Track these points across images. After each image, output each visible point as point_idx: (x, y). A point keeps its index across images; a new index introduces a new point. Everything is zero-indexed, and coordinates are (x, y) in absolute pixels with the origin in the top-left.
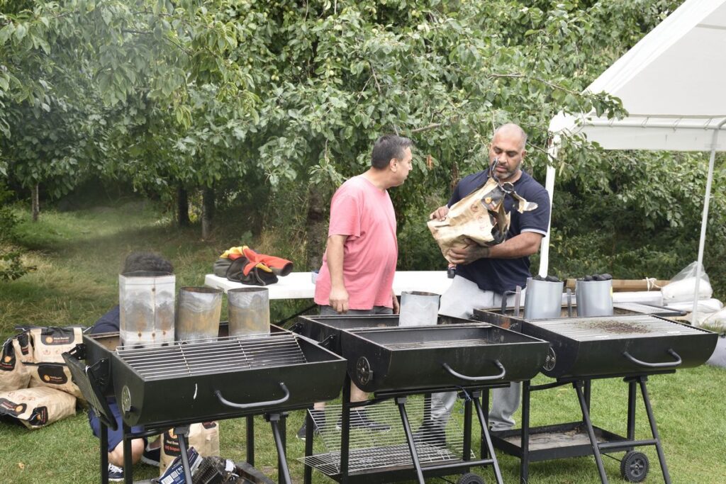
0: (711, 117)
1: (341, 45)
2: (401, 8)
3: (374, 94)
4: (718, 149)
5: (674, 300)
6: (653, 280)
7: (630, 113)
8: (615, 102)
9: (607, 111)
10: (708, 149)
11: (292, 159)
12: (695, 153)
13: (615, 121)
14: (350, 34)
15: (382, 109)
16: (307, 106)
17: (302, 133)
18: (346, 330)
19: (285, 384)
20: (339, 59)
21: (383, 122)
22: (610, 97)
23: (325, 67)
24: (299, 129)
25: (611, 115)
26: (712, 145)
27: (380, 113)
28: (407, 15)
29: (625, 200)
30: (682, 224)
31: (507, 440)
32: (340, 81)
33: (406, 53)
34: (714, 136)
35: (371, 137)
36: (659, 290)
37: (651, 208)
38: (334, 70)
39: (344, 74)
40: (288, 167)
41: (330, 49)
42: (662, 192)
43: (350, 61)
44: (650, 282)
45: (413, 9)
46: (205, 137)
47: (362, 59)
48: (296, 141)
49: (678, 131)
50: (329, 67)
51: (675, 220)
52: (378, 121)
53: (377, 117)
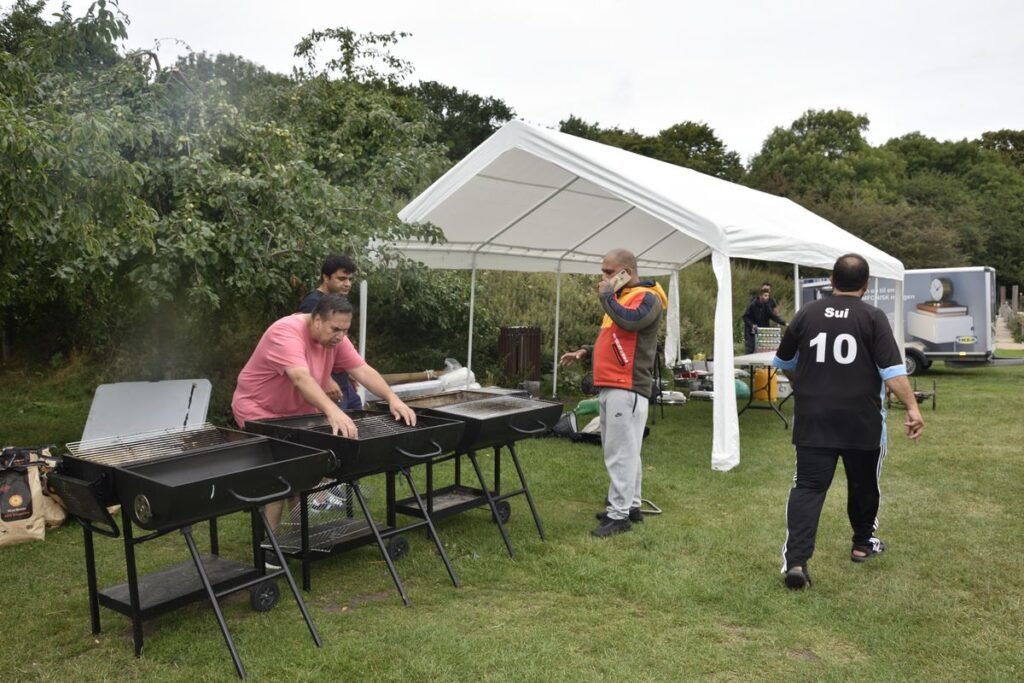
0: (472, 244)
1: (199, 181)
2: (240, 150)
3: (233, 224)
4: (477, 268)
5: (449, 386)
6: (431, 371)
7: (449, 240)
8: (437, 231)
9: (431, 239)
10: (470, 268)
11: (167, 283)
12: (452, 270)
13: (437, 246)
14: (205, 172)
15: (244, 237)
16: (173, 236)
17: (173, 260)
18: (303, 428)
19: (283, 477)
20: (197, 194)
21: (245, 249)
22: (434, 227)
23: (185, 201)
24: (171, 256)
25: (434, 242)
26: (473, 265)
27: (241, 241)
28: (243, 157)
29: (408, 308)
30: (449, 326)
31: (409, 506)
32: (200, 213)
33: (266, 189)
34: (474, 259)
35: (237, 262)
36: (435, 379)
37: (426, 315)
38: (194, 203)
39: (203, 207)
40: (164, 290)
41: (188, 185)
42: (433, 302)
43: (208, 195)
44: (430, 373)
45: (249, 151)
46: (81, 266)
47: (219, 194)
48: (169, 266)
49: (451, 254)
50: (188, 200)
51: (444, 323)
52: (240, 248)
53: (239, 245)
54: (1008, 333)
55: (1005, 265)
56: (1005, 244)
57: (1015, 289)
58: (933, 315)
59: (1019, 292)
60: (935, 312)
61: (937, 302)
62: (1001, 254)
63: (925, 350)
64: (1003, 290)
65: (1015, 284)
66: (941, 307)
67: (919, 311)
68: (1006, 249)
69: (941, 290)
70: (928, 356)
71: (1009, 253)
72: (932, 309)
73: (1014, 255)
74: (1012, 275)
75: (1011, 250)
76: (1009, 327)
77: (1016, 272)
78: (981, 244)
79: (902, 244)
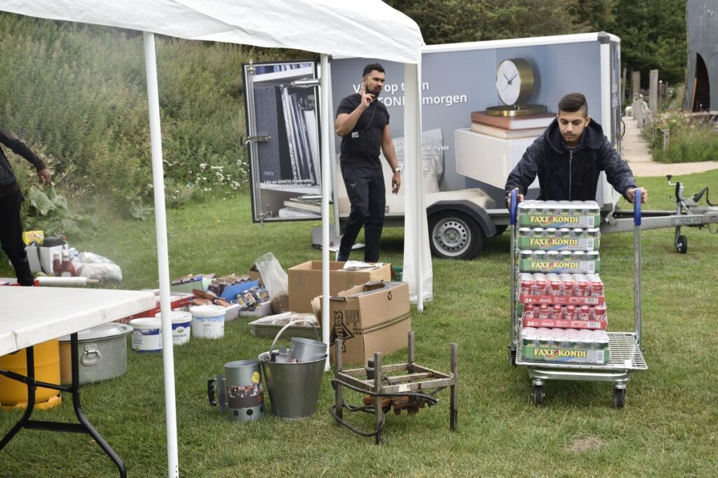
54: (644, 145)
55: (640, 40)
56: (638, 11)
57: (654, 75)
58: (502, 133)
59: (659, 80)
60: (506, 129)
61: (509, 108)
62: (635, 24)
63: (489, 205)
64: (636, 77)
65: (653, 68)
66: (518, 117)
67: (476, 127)
68: (642, 18)
69: (517, 82)
70: (493, 216)
71: (645, 23)
72: (499, 121)
73: (651, 26)
74: (646, 56)
75: (647, 20)
76: (644, 136)
77: (652, 51)
78: (609, 10)
79: (491, 9)
